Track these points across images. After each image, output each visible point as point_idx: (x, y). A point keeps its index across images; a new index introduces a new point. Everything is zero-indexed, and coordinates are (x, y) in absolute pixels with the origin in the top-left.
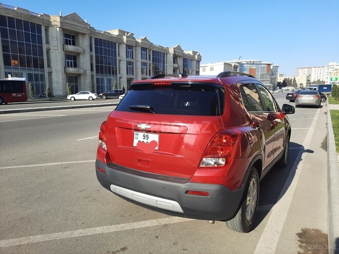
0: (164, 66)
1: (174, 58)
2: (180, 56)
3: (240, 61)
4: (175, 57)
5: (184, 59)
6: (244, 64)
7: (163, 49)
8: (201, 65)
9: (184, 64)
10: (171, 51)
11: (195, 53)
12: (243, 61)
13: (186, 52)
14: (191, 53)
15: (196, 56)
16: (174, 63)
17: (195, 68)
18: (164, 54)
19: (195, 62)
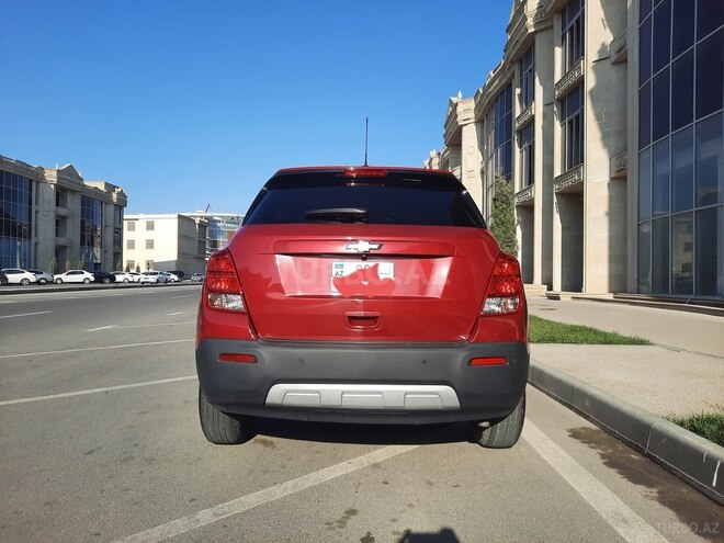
0: (30, 210)
1: (58, 194)
2: (74, 192)
3: (209, 214)
4: (61, 193)
5: (83, 198)
6: (216, 221)
7: (28, 170)
8: (125, 217)
9: (83, 210)
10: (51, 176)
11: (110, 188)
12: (215, 214)
13: (89, 183)
14: (102, 187)
15: (115, 196)
16: (57, 205)
17: (110, 222)
18: (31, 181)
19: (111, 208)
